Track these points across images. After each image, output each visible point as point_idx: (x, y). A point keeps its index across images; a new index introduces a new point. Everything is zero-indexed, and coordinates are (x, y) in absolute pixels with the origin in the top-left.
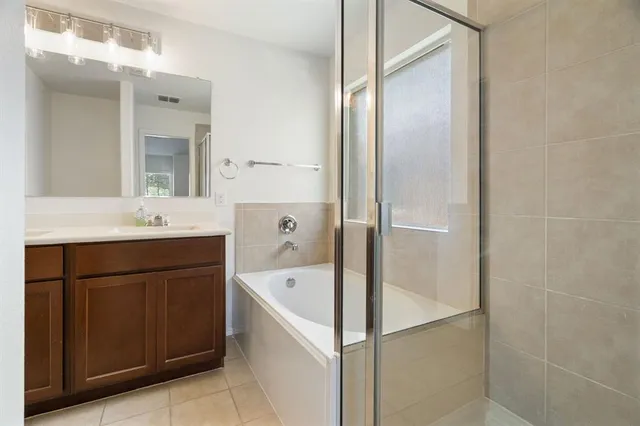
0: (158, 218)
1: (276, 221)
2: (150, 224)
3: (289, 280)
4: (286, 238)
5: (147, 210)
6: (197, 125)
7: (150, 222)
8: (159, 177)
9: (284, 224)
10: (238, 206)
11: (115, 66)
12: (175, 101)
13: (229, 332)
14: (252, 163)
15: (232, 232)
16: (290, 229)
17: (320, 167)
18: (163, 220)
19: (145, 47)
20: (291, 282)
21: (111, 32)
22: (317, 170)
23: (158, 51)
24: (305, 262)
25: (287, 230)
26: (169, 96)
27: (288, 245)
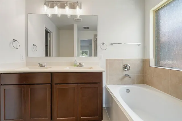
0: (80, 64)
1: (122, 66)
2: (78, 66)
3: (127, 90)
4: (126, 73)
5: (77, 61)
6: (94, 35)
7: (78, 65)
8: (85, 51)
9: (125, 67)
10: (107, 60)
11: (69, 16)
12: (88, 28)
13: (104, 106)
14: (112, 44)
15: (105, 71)
16: (128, 69)
17: (141, 44)
18: (82, 65)
19: (76, 7)
20: (128, 91)
21: (67, 4)
22: (139, 45)
23: (81, 8)
24: (134, 83)
25: (126, 69)
26: (86, 27)
27: (127, 75)
